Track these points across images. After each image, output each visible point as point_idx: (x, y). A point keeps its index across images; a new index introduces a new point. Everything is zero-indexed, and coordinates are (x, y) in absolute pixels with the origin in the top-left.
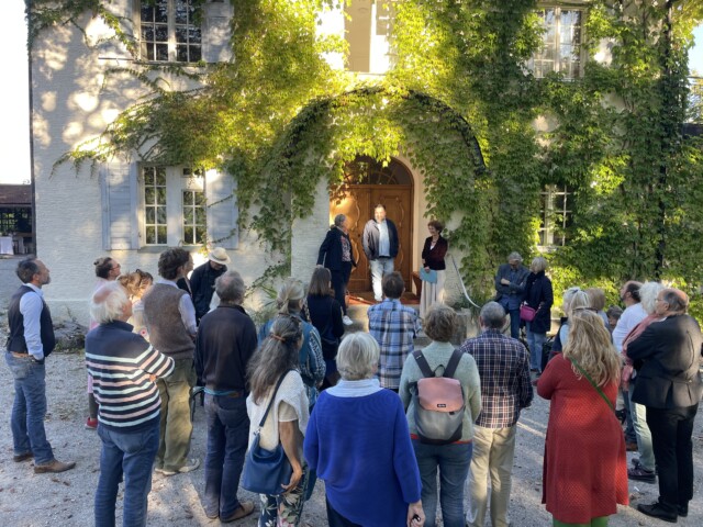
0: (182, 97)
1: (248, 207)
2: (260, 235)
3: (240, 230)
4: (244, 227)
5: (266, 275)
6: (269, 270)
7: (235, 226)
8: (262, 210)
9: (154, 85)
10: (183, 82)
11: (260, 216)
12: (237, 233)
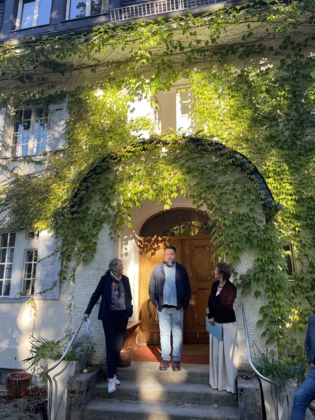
0: (30, 177)
1: (69, 261)
3: (61, 282)
4: (65, 278)
7: (57, 278)
9: (12, 171)
10: (32, 167)
12: (58, 284)
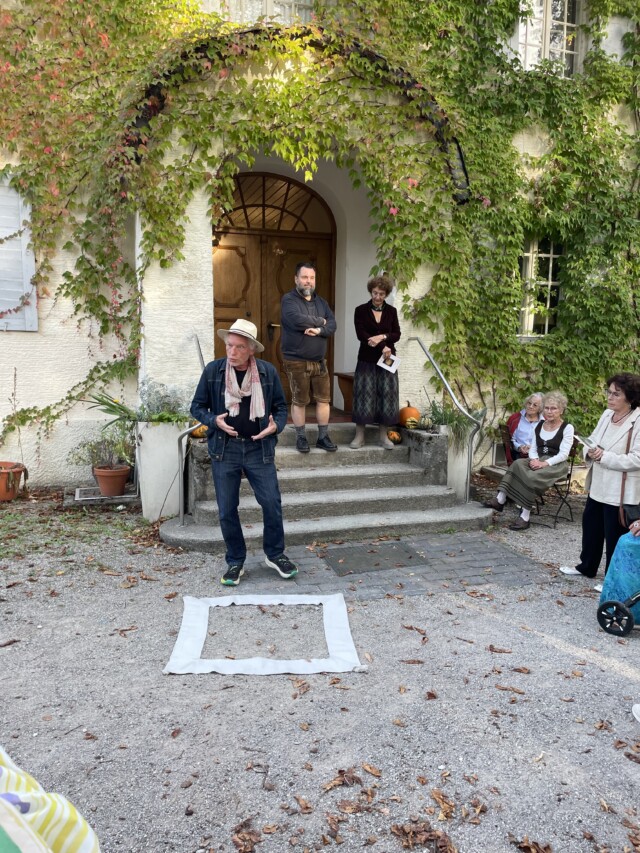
1: (52, 254)
2: (78, 307)
3: (39, 297)
4: (46, 291)
5: (91, 378)
6: (96, 369)
8: (80, 263)
11: (75, 274)
12: (33, 302)
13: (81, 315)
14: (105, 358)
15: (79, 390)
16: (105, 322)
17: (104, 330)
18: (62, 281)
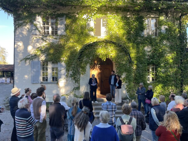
0: (52, 44)
1: (69, 71)
4: (68, 77)
5: (73, 89)
8: (73, 72)
9: (45, 41)
11: (72, 74)
13: (72, 80)
14: (76, 86)
15: (72, 91)
16: (76, 81)
17: (76, 82)
18: (70, 75)
